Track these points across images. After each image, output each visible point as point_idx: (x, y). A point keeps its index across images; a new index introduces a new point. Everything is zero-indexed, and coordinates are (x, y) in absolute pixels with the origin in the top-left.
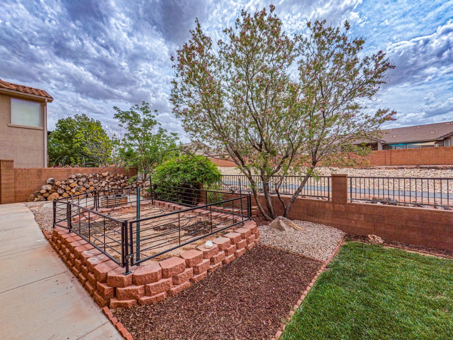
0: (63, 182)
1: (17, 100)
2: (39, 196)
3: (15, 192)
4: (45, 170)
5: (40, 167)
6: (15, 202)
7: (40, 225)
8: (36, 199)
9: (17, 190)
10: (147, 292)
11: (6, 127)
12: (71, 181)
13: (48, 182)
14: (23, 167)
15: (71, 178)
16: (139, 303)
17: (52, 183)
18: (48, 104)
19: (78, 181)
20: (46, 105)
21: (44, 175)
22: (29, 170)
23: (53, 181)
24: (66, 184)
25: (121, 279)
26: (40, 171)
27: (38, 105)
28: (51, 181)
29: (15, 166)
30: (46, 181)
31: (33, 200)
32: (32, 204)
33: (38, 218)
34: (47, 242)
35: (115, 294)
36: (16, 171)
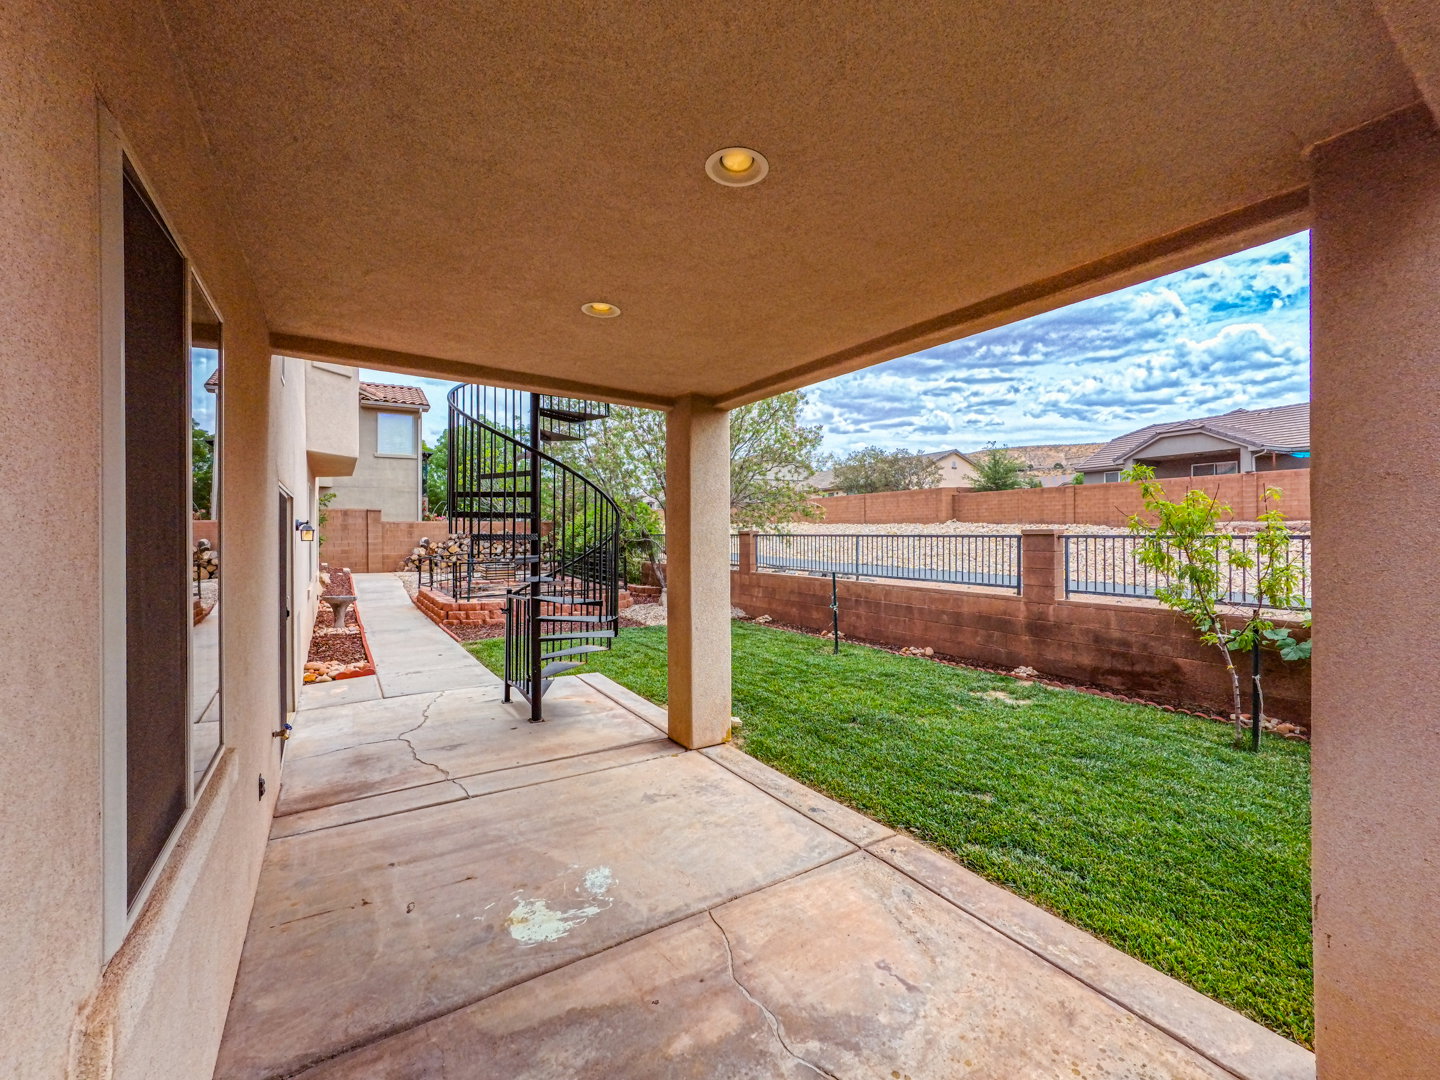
0: (440, 545)
1: (385, 415)
2: (410, 564)
3: (384, 557)
4: (418, 524)
5: (411, 520)
6: (384, 572)
7: (408, 591)
8: (406, 568)
9: (386, 553)
10: (468, 617)
11: (371, 458)
12: (451, 543)
13: (421, 544)
14: (391, 520)
15: (451, 539)
16: (461, 623)
17: (426, 546)
18: (424, 414)
19: (461, 545)
20: (420, 417)
21: (416, 532)
22: (397, 524)
23: (427, 542)
24: (444, 548)
25: (451, 605)
26: (411, 526)
27: (409, 419)
28: (425, 541)
29: (384, 519)
30: (419, 542)
31: (402, 570)
32: (401, 573)
33: (406, 585)
34: (413, 605)
35: (447, 617)
36: (383, 525)
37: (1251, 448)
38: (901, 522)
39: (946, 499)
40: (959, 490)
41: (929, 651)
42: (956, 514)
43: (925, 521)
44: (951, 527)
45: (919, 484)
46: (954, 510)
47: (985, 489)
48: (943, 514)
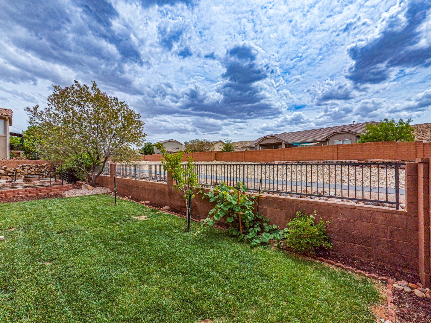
15: (18, 167)
17: (5, 169)
19: (23, 169)
20: (7, 120)
24: (14, 170)
27: (2, 121)
37: (284, 142)
38: (201, 161)
39: (213, 155)
40: (217, 152)
41: (148, 202)
42: (216, 159)
43: (208, 161)
44: (214, 162)
45: (208, 150)
46: (216, 157)
47: (224, 152)
48: (213, 159)
